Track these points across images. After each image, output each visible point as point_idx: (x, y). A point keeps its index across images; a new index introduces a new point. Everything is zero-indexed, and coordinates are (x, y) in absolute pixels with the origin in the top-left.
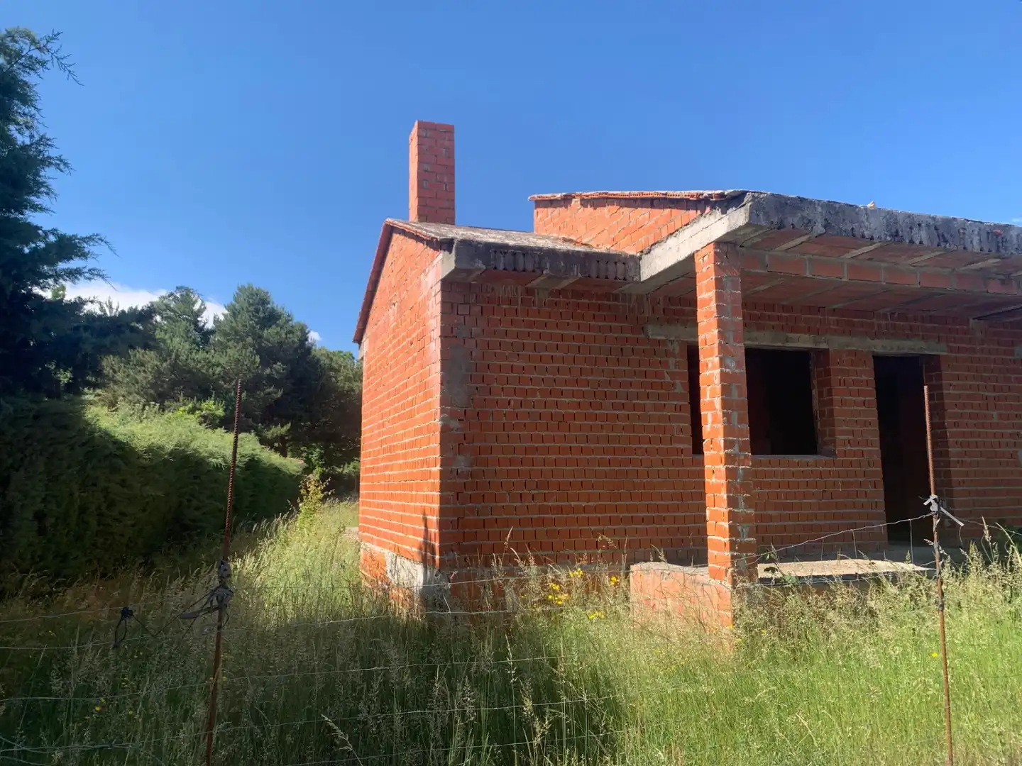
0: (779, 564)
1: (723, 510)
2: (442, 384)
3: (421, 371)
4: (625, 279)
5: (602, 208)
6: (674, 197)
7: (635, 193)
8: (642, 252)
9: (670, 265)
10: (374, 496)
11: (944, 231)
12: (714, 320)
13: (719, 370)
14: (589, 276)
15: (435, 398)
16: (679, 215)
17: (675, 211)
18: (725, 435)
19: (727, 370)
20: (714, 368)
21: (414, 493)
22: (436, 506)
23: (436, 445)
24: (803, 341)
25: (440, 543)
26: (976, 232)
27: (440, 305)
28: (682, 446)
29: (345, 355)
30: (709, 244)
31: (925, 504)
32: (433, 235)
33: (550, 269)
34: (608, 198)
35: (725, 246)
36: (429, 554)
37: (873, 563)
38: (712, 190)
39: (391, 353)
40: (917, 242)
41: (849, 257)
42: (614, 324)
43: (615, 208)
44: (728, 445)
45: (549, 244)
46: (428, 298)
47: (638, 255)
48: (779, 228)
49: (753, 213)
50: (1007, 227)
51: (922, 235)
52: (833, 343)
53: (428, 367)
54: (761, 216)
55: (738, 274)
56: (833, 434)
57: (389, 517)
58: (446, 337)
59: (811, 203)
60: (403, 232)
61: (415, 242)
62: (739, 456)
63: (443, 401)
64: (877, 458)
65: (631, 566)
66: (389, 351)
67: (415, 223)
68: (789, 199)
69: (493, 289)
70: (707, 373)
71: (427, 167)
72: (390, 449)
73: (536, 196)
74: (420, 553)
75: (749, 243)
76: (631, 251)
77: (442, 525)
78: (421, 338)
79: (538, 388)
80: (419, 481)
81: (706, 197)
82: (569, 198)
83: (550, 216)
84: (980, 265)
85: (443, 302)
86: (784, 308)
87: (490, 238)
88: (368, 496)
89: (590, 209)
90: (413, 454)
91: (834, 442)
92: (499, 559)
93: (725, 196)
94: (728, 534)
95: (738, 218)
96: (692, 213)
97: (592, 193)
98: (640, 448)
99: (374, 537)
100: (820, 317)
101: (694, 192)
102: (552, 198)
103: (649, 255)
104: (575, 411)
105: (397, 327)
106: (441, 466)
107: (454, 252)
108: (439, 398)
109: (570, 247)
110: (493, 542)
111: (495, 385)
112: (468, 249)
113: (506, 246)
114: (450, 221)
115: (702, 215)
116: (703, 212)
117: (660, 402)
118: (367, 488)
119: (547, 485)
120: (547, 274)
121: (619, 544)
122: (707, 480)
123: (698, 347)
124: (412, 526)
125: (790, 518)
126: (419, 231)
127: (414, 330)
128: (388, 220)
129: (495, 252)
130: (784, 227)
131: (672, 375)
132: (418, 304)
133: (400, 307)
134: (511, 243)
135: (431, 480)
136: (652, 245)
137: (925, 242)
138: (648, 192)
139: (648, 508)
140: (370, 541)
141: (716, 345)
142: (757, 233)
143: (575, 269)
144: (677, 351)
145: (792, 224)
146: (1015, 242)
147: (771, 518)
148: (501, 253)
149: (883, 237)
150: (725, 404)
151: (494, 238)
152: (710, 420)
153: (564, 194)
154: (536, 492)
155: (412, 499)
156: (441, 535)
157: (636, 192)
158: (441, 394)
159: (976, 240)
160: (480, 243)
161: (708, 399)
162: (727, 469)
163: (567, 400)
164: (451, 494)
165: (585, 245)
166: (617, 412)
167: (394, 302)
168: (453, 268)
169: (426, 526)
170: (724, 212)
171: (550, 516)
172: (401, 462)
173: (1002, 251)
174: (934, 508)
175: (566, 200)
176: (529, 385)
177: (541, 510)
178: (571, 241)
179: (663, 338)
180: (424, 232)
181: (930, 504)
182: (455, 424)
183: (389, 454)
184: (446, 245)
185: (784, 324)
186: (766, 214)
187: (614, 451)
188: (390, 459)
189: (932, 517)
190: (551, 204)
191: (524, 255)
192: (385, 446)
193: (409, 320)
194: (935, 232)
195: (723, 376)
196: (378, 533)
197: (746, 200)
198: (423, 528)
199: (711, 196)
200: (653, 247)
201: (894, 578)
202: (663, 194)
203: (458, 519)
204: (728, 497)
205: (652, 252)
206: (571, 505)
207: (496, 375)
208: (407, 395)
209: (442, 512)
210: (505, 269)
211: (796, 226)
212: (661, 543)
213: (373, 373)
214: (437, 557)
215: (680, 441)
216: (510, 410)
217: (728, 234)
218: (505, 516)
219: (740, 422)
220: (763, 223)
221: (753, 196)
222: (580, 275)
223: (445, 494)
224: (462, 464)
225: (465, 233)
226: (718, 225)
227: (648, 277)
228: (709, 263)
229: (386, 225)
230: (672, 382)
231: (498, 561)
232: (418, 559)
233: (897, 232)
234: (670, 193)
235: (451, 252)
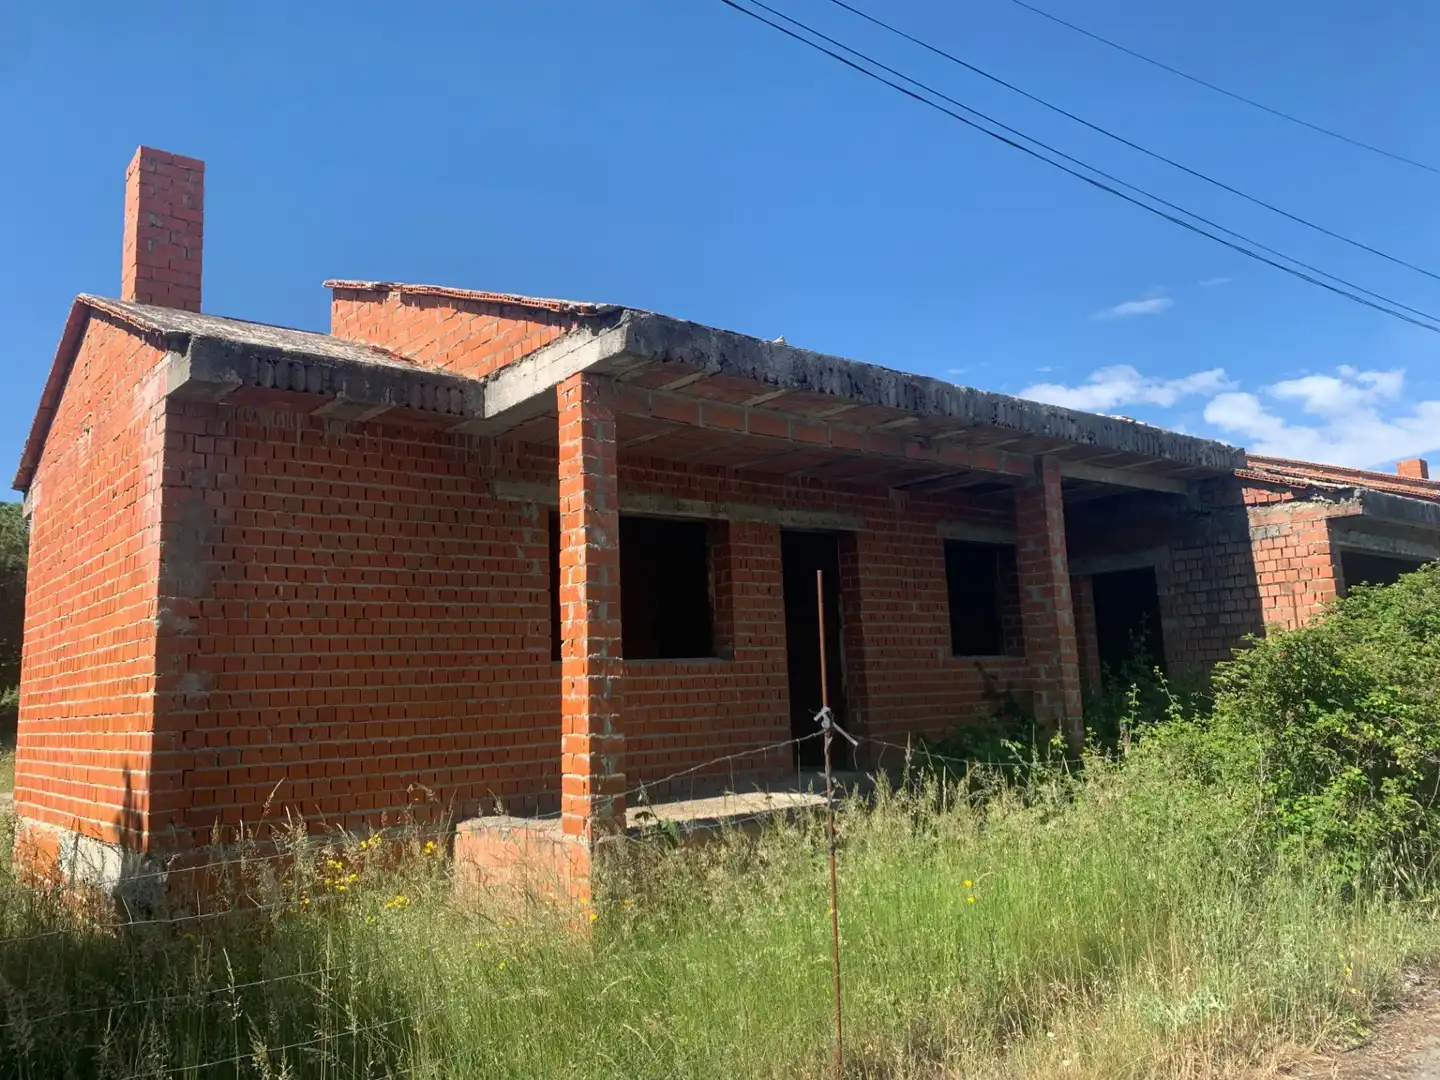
0: (654, 807)
1: (584, 736)
2: (162, 560)
3: (128, 540)
4: (461, 413)
5: (432, 309)
6: (531, 305)
7: (477, 294)
8: (487, 377)
9: (524, 398)
10: (42, 741)
11: (859, 380)
12: (580, 479)
13: (584, 546)
14: (408, 406)
15: (149, 582)
16: (537, 331)
17: (531, 325)
18: (591, 633)
19: (596, 546)
20: (577, 543)
21: (110, 733)
22: (147, 753)
23: (149, 657)
24: (697, 509)
25: (150, 812)
26: (893, 384)
27: (163, 435)
28: (537, 650)
29: (11, 509)
30: (576, 374)
31: (816, 719)
32: (155, 326)
33: (347, 393)
34: (440, 296)
35: (595, 377)
36: (131, 830)
37: (770, 797)
38: (580, 301)
39: (79, 509)
40: (828, 391)
41: (751, 404)
42: (446, 477)
43: (449, 311)
44: (593, 647)
45: (350, 354)
46: (144, 423)
47: (482, 380)
48: (664, 361)
49: (633, 337)
50: (926, 380)
51: (834, 384)
52: (732, 513)
53: (139, 534)
54: (642, 343)
55: (613, 417)
56: (731, 630)
57: (66, 773)
58: (172, 486)
59: (705, 330)
60: (106, 317)
61: (125, 333)
62: (608, 662)
63: (163, 588)
64: (782, 660)
65: (458, 825)
66: (75, 506)
67: (128, 304)
68: (677, 323)
69: (255, 415)
70: (571, 549)
71: (152, 219)
72: (70, 665)
73: (335, 281)
74: (116, 830)
75: (626, 378)
76: (473, 375)
77: (154, 782)
78: (132, 485)
79: (325, 568)
80: (119, 715)
81: (571, 309)
82: (385, 289)
83: (355, 314)
84: (898, 423)
85: (169, 432)
86: (675, 466)
87: (254, 336)
88: (32, 741)
89: (414, 309)
90: (111, 672)
91: (733, 640)
92: (249, 830)
93: (597, 311)
94: (588, 770)
95: (612, 342)
96: (555, 330)
97: (418, 286)
98: (479, 655)
99: (40, 807)
100: (719, 478)
101: (556, 301)
102: (359, 287)
103: (497, 383)
104: (382, 603)
105: (90, 466)
106: (156, 690)
107: (189, 353)
108: (156, 582)
109: (383, 361)
110: (241, 805)
111: (254, 562)
112: (212, 353)
113: (279, 351)
114: (192, 305)
115: (567, 333)
116: (568, 329)
117: (510, 589)
118: (29, 728)
119: (335, 714)
120: (341, 398)
121: (440, 793)
122: (564, 696)
123: (559, 513)
124: (107, 787)
125: (675, 742)
126: (133, 317)
127: (120, 472)
128: (82, 295)
129: (259, 359)
130: (671, 359)
131: (528, 551)
132: (127, 432)
133: (96, 436)
134: (288, 347)
135: (140, 713)
136: (502, 368)
137: (837, 392)
138: (496, 295)
139: (486, 740)
140: (34, 814)
141: (582, 513)
142: (636, 366)
143: (388, 394)
144: (535, 517)
145: (681, 357)
146: (934, 398)
147: (651, 744)
148: (269, 361)
149: (789, 382)
150: (591, 592)
151: (261, 338)
152: (571, 615)
153: (376, 283)
154: (317, 725)
155: (107, 743)
156: (153, 799)
157: (479, 292)
158: (161, 575)
159: (892, 392)
160: (234, 343)
161: (570, 584)
162: (591, 680)
163: (370, 586)
164: (173, 733)
165: (407, 360)
166: (447, 604)
167: (86, 426)
168: (187, 379)
169: (128, 786)
170: (595, 333)
171: (337, 759)
172: (90, 684)
173: (920, 408)
174: (826, 724)
175: (380, 293)
176: (309, 564)
177: (324, 751)
178: (385, 352)
179: (516, 499)
180: (142, 320)
181: (822, 719)
182: (183, 624)
183: (70, 672)
184: (175, 342)
185: (676, 486)
186: (648, 340)
187: (439, 660)
188: (73, 679)
189: (823, 735)
190: (358, 295)
191: (306, 367)
192: (63, 659)
193: (111, 457)
194: (847, 379)
195: (591, 554)
196: (46, 802)
197: (622, 319)
198: (124, 789)
199: (578, 309)
200: (503, 371)
201: (791, 815)
202: (516, 300)
203: (184, 771)
204: (591, 719)
205: (500, 378)
206: (370, 743)
207: (255, 548)
208: (102, 578)
209: (156, 763)
210: (274, 386)
211: (685, 360)
212: (502, 790)
213: (46, 542)
214: (146, 834)
215: (536, 643)
216: (277, 601)
217: (599, 362)
218: (263, 764)
219: (610, 615)
220: (644, 352)
221: (632, 315)
222: (394, 403)
223: (160, 733)
224: (193, 685)
225: (214, 326)
226: (587, 350)
227: (496, 413)
228: (574, 401)
229: (78, 302)
230: (527, 560)
231: (246, 833)
232: (113, 838)
233: (805, 377)
234: (526, 298)
235: (184, 355)
